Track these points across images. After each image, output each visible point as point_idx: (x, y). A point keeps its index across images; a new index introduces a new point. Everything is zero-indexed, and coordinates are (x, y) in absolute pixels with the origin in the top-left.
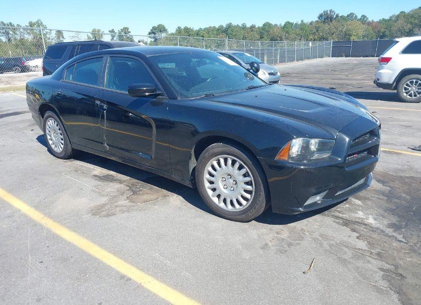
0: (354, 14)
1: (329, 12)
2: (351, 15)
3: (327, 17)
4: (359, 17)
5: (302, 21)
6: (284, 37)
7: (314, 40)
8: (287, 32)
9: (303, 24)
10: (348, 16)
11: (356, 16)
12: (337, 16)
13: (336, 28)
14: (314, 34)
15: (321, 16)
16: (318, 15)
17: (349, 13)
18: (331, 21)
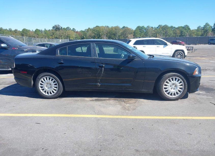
0: (69, 27)
1: (57, 26)
2: (68, 28)
3: (57, 28)
4: (72, 29)
5: (45, 29)
6: (36, 37)
7: (53, 38)
8: (37, 34)
9: (45, 30)
10: (67, 28)
11: (70, 29)
12: (61, 28)
13: (63, 33)
14: (52, 36)
15: (54, 27)
16: (52, 27)
17: (67, 27)
18: (59, 30)
